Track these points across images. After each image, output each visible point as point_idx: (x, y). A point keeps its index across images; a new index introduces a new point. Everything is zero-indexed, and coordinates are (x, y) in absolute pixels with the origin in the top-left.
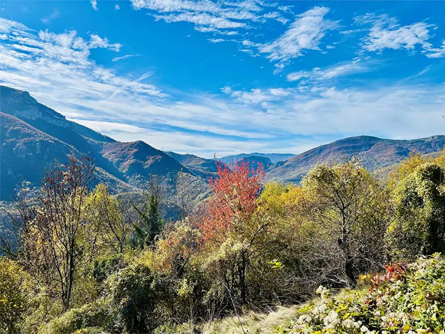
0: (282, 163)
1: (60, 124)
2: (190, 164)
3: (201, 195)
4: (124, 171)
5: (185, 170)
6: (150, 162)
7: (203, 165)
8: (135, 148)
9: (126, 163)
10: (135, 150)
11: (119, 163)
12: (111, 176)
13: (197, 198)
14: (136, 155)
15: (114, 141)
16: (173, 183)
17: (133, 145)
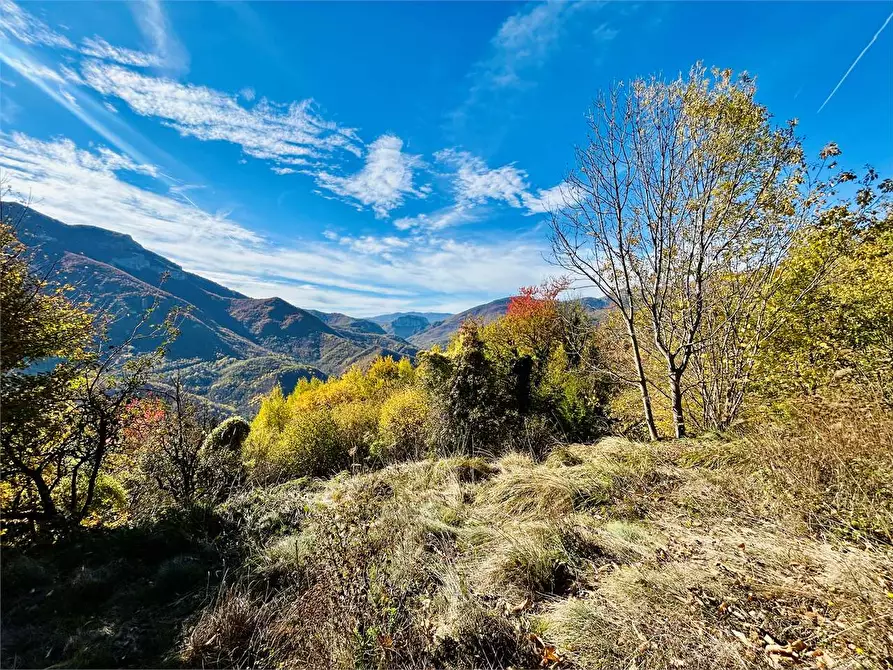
0: (440, 324)
1: (175, 276)
2: (337, 324)
3: (349, 359)
4: (257, 332)
5: (330, 331)
6: (289, 321)
7: (353, 325)
8: (271, 305)
9: (259, 323)
10: (270, 308)
11: (250, 324)
12: (241, 339)
13: (344, 363)
14: (271, 314)
15: (245, 297)
16: (316, 346)
17: (268, 302)
